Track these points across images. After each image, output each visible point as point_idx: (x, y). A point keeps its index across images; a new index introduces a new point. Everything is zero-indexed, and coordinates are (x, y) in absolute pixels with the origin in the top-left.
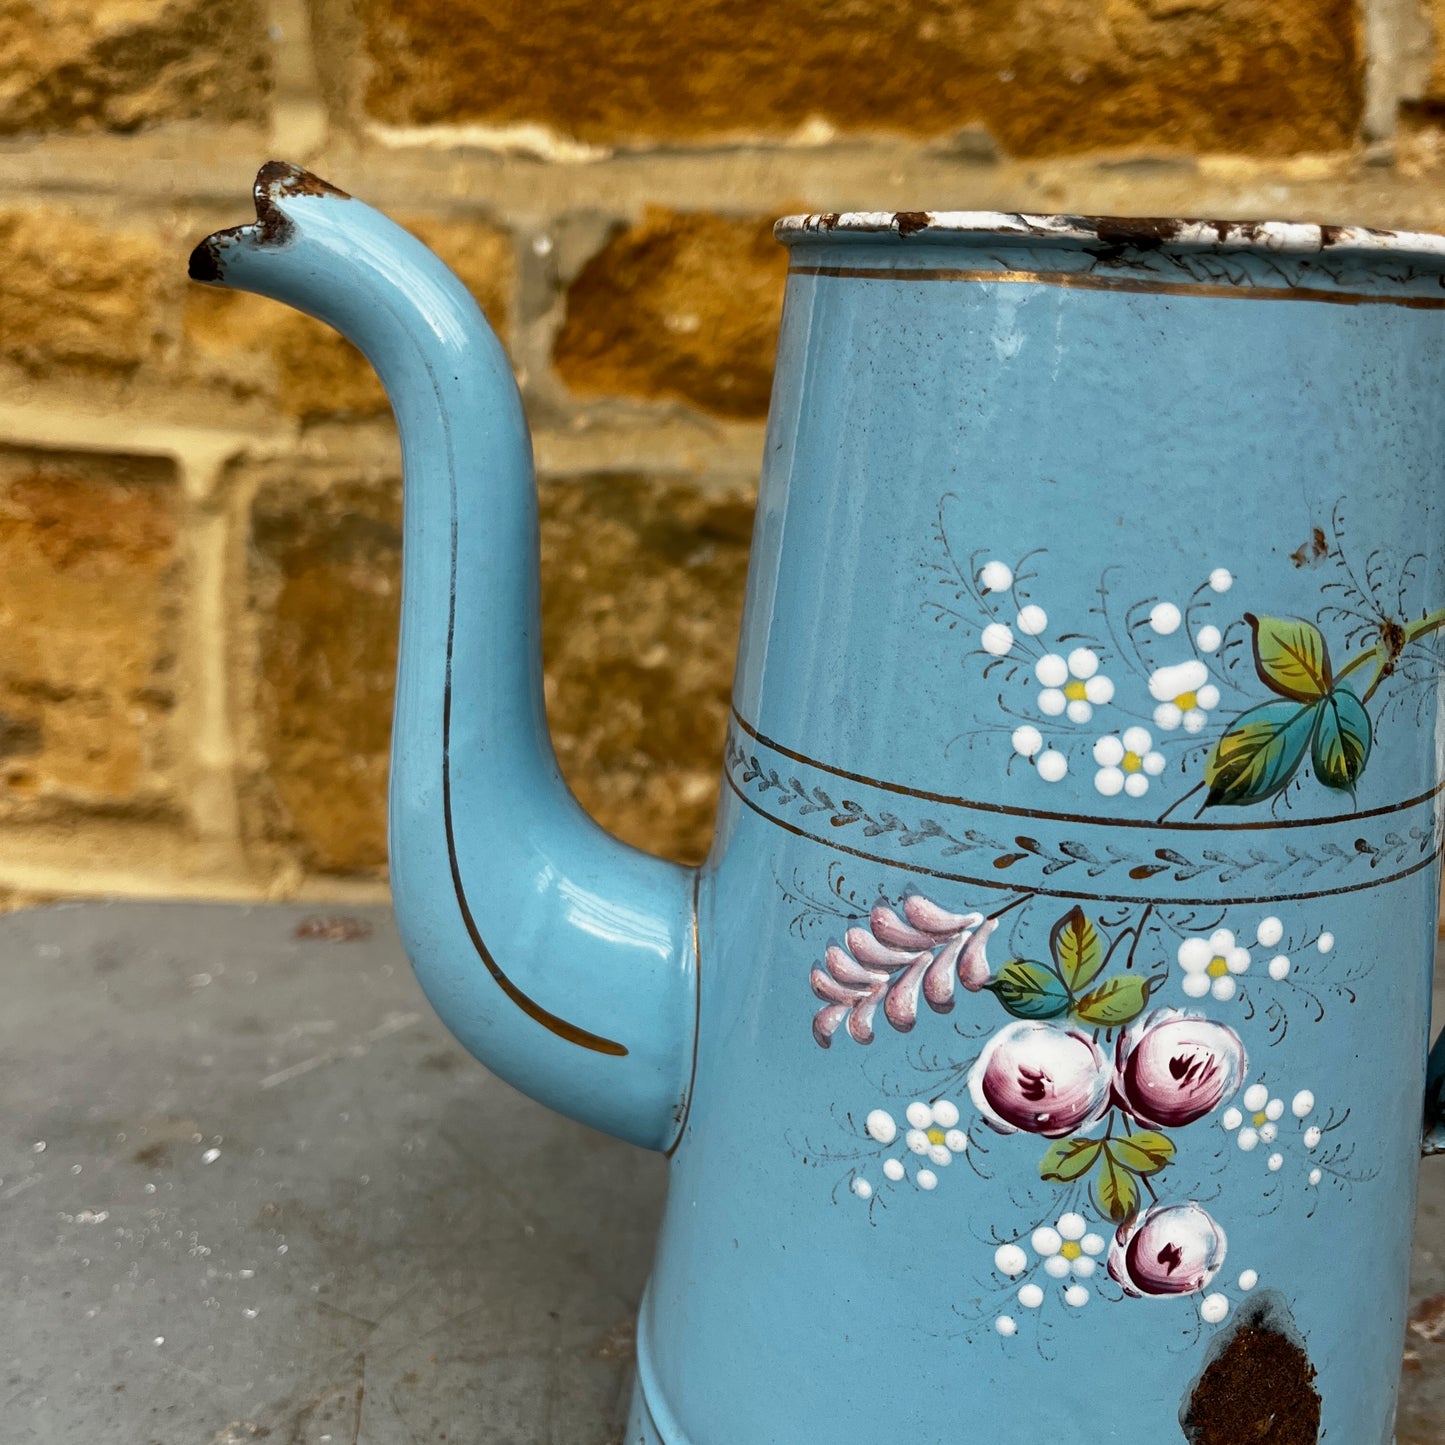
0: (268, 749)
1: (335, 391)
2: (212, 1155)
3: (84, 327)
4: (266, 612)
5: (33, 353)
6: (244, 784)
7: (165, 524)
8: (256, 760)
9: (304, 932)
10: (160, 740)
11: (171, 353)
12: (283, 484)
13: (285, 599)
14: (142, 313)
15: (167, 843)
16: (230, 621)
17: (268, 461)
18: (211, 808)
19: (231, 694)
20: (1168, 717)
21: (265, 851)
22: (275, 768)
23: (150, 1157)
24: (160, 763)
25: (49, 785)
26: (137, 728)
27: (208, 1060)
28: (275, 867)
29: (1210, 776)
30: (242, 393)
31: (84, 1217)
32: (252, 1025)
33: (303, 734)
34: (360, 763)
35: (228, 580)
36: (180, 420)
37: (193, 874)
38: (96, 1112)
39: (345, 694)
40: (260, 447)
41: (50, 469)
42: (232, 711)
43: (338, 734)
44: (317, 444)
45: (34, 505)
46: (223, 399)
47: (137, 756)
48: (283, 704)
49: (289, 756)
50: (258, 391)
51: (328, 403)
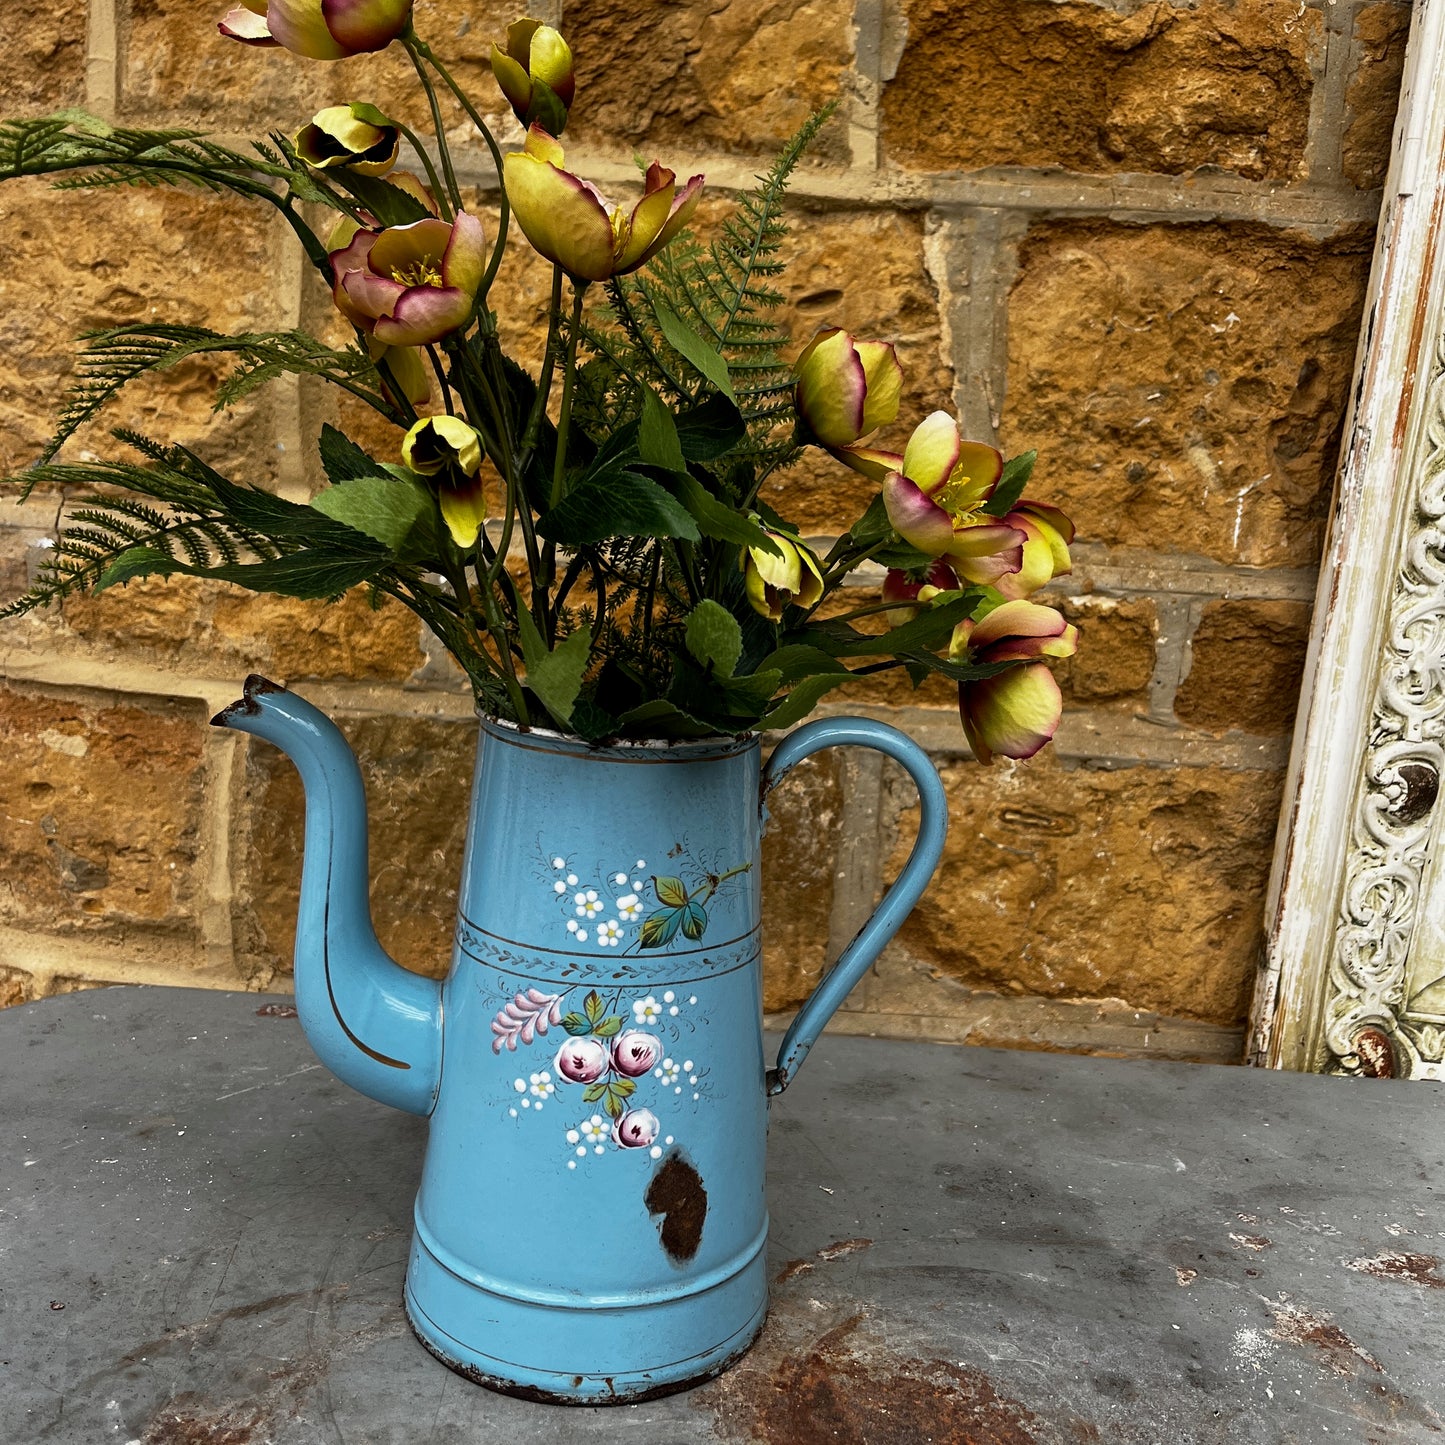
0: (253, 890)
1: (307, 663)
2: (180, 1134)
3: (152, 618)
4: (256, 802)
5: (119, 634)
6: (237, 912)
7: (196, 742)
8: (245, 898)
9: (262, 1013)
10: (184, 882)
11: (205, 635)
13: (268, 794)
14: (190, 610)
15: (186, 952)
16: (235, 805)
18: (215, 928)
19: (231, 853)
21: (251, 958)
22: (257, 904)
23: (145, 1134)
24: (183, 898)
25: (110, 909)
26: (170, 872)
27: (187, 1085)
28: (257, 970)
30: (248, 661)
31: (103, 1161)
32: (218, 1067)
33: (277, 882)
35: (234, 778)
36: (210, 678)
37: (199, 972)
38: (117, 1109)
41: (125, 705)
42: (233, 865)
45: (113, 727)
46: (235, 665)
47: (168, 891)
48: (265, 861)
49: (267, 896)
50: (258, 659)
51: (302, 669)
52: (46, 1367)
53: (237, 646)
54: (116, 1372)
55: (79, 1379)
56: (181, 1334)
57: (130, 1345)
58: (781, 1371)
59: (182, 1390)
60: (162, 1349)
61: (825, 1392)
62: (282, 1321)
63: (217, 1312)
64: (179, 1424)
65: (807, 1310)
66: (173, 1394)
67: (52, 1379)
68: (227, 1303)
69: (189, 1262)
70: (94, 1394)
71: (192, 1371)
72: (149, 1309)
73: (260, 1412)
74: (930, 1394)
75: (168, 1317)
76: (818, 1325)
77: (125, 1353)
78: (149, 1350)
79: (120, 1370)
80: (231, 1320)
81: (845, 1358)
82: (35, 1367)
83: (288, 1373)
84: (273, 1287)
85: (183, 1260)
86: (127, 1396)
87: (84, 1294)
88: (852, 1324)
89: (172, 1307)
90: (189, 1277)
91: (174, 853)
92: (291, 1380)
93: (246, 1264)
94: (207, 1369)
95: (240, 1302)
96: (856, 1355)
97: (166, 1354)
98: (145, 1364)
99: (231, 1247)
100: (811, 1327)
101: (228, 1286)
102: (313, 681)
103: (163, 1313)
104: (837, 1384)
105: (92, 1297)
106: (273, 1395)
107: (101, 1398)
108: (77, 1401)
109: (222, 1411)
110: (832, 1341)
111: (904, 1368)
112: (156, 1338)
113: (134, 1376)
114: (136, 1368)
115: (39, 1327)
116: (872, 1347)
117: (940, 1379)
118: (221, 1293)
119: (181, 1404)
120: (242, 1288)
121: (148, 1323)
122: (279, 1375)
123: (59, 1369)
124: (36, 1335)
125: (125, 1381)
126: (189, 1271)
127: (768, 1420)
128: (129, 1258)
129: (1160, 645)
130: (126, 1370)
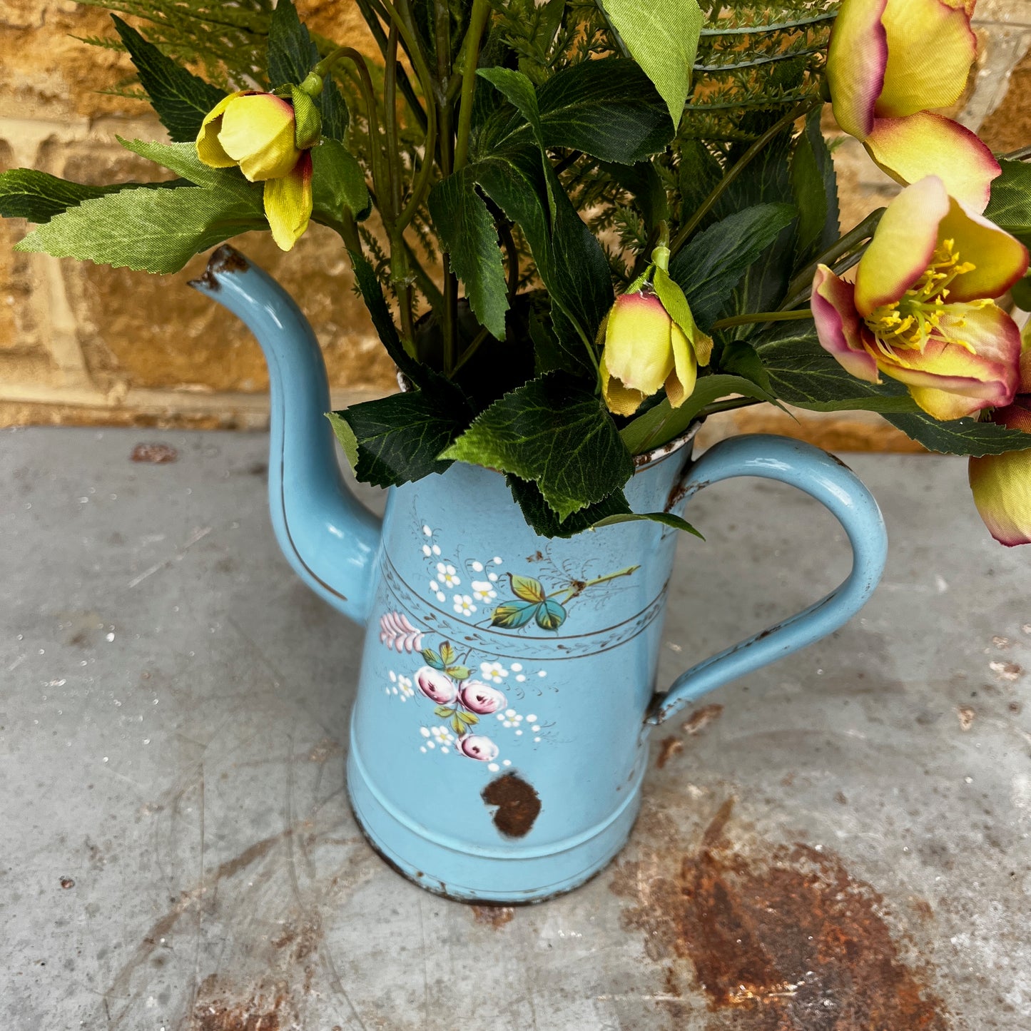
0: (96, 321)
1: (109, 100)
2: (111, 637)
6: (84, 340)
8: (90, 328)
9: (136, 457)
10: (25, 314)
12: (83, 159)
15: (40, 369)
17: (70, 144)
18: (65, 353)
19: (69, 289)
20: (478, 596)
21: (104, 375)
22: (102, 332)
23: (79, 641)
24: (28, 327)
26: (9, 306)
27: (97, 568)
28: (110, 384)
29: (493, 618)
30: (46, 99)
31: (53, 683)
32: (117, 538)
33: (118, 312)
34: (156, 329)
37: (59, 388)
38: (44, 609)
39: (141, 289)
40: (65, 135)
42: (72, 300)
43: (141, 313)
44: (103, 134)
46: (33, 103)
47: (12, 323)
48: (102, 295)
49: (110, 324)
50: (55, 97)
51: (105, 106)
52: (79, 963)
53: (30, 82)
54: (142, 961)
55: (113, 974)
56: (186, 903)
57: (146, 924)
58: (683, 875)
59: (206, 975)
60: (175, 926)
61: (721, 892)
62: (267, 875)
63: (209, 871)
64: (215, 1017)
65: (686, 798)
66: (199, 980)
67: (91, 979)
68: (214, 858)
69: (167, 812)
70: (133, 991)
71: (208, 947)
72: (148, 875)
73: (279, 990)
74: (800, 884)
75: (167, 883)
76: (701, 814)
77: (144, 935)
78: (164, 927)
79: (146, 956)
80: (223, 880)
81: (729, 853)
82: (69, 965)
83: (290, 938)
84: (249, 835)
85: (160, 809)
86: (160, 989)
87: (87, 864)
88: (725, 812)
89: (169, 870)
90: (173, 830)
91: (12, 289)
92: (294, 947)
93: (216, 808)
94: (220, 946)
95: (227, 856)
96: (737, 847)
97: (180, 932)
98: (165, 946)
99: (197, 786)
100: (695, 818)
101: (209, 837)
102: (119, 118)
103: (162, 879)
104: (729, 884)
105: (95, 868)
106: (284, 967)
107: (138, 995)
108: (120, 1003)
109: (246, 996)
110: (714, 834)
111: (776, 857)
112: (165, 911)
113: (160, 962)
114: (159, 951)
115: (58, 912)
116: (747, 836)
117: (806, 867)
118: (205, 847)
119: (210, 992)
120: (221, 837)
121: (153, 893)
122: (281, 944)
123: (91, 964)
124: (60, 923)
125: (154, 970)
126: (169, 823)
127: (685, 934)
128: (113, 812)
129: (982, 78)
130: (152, 956)
